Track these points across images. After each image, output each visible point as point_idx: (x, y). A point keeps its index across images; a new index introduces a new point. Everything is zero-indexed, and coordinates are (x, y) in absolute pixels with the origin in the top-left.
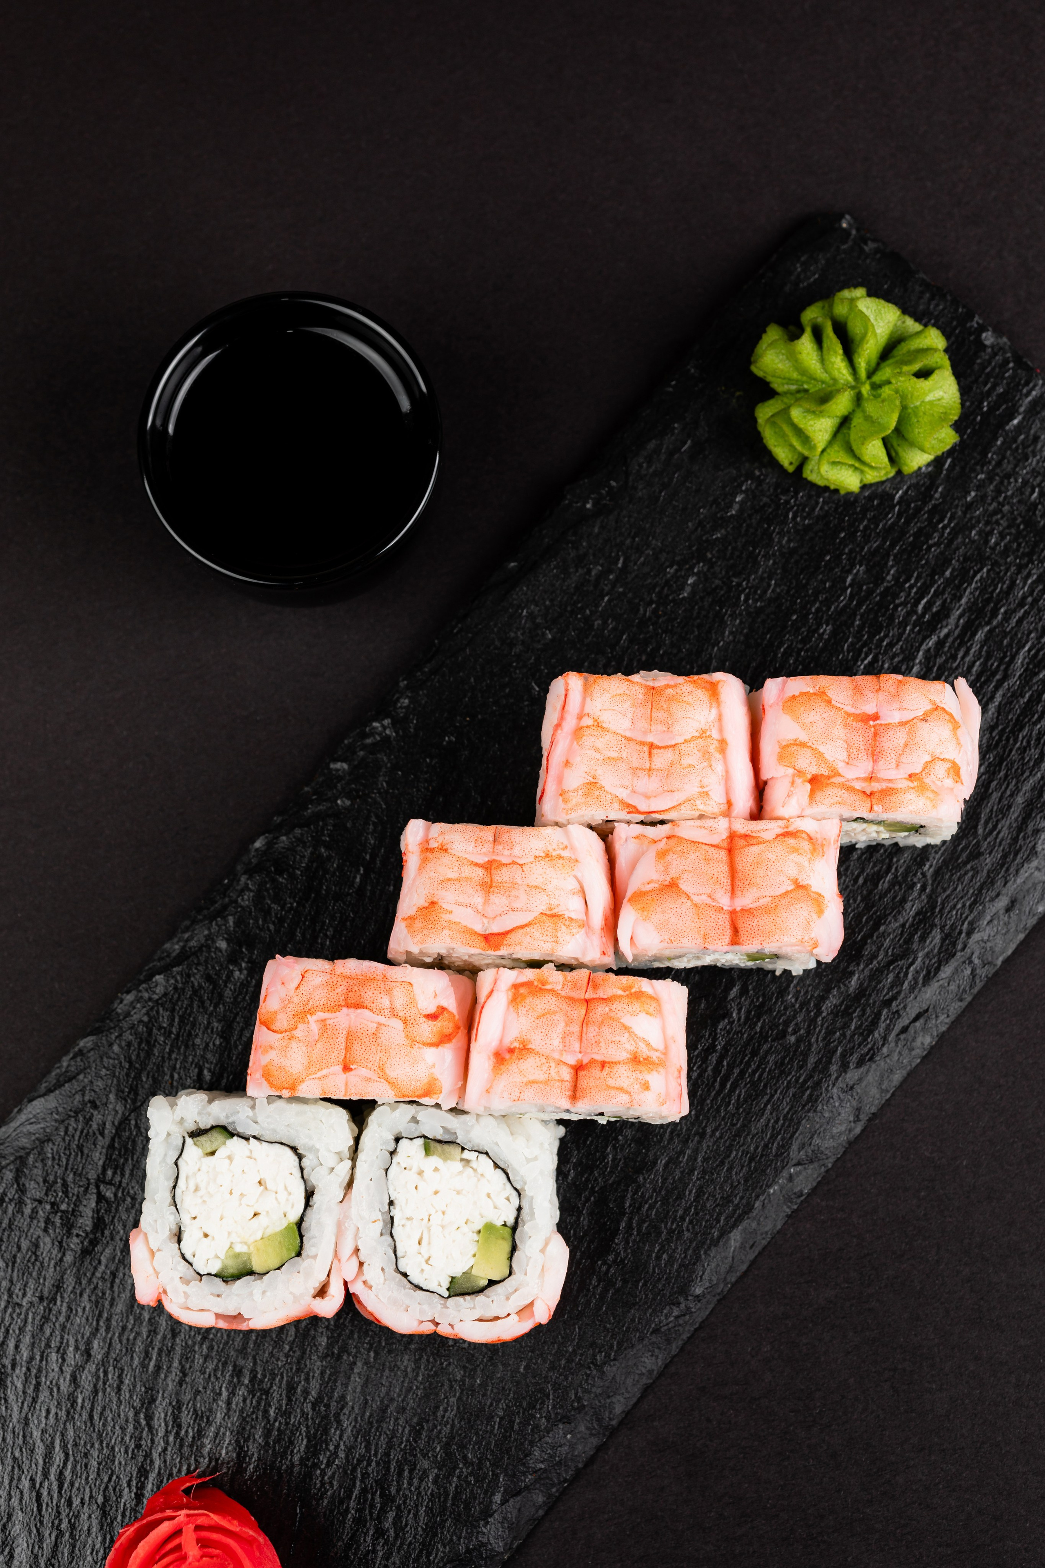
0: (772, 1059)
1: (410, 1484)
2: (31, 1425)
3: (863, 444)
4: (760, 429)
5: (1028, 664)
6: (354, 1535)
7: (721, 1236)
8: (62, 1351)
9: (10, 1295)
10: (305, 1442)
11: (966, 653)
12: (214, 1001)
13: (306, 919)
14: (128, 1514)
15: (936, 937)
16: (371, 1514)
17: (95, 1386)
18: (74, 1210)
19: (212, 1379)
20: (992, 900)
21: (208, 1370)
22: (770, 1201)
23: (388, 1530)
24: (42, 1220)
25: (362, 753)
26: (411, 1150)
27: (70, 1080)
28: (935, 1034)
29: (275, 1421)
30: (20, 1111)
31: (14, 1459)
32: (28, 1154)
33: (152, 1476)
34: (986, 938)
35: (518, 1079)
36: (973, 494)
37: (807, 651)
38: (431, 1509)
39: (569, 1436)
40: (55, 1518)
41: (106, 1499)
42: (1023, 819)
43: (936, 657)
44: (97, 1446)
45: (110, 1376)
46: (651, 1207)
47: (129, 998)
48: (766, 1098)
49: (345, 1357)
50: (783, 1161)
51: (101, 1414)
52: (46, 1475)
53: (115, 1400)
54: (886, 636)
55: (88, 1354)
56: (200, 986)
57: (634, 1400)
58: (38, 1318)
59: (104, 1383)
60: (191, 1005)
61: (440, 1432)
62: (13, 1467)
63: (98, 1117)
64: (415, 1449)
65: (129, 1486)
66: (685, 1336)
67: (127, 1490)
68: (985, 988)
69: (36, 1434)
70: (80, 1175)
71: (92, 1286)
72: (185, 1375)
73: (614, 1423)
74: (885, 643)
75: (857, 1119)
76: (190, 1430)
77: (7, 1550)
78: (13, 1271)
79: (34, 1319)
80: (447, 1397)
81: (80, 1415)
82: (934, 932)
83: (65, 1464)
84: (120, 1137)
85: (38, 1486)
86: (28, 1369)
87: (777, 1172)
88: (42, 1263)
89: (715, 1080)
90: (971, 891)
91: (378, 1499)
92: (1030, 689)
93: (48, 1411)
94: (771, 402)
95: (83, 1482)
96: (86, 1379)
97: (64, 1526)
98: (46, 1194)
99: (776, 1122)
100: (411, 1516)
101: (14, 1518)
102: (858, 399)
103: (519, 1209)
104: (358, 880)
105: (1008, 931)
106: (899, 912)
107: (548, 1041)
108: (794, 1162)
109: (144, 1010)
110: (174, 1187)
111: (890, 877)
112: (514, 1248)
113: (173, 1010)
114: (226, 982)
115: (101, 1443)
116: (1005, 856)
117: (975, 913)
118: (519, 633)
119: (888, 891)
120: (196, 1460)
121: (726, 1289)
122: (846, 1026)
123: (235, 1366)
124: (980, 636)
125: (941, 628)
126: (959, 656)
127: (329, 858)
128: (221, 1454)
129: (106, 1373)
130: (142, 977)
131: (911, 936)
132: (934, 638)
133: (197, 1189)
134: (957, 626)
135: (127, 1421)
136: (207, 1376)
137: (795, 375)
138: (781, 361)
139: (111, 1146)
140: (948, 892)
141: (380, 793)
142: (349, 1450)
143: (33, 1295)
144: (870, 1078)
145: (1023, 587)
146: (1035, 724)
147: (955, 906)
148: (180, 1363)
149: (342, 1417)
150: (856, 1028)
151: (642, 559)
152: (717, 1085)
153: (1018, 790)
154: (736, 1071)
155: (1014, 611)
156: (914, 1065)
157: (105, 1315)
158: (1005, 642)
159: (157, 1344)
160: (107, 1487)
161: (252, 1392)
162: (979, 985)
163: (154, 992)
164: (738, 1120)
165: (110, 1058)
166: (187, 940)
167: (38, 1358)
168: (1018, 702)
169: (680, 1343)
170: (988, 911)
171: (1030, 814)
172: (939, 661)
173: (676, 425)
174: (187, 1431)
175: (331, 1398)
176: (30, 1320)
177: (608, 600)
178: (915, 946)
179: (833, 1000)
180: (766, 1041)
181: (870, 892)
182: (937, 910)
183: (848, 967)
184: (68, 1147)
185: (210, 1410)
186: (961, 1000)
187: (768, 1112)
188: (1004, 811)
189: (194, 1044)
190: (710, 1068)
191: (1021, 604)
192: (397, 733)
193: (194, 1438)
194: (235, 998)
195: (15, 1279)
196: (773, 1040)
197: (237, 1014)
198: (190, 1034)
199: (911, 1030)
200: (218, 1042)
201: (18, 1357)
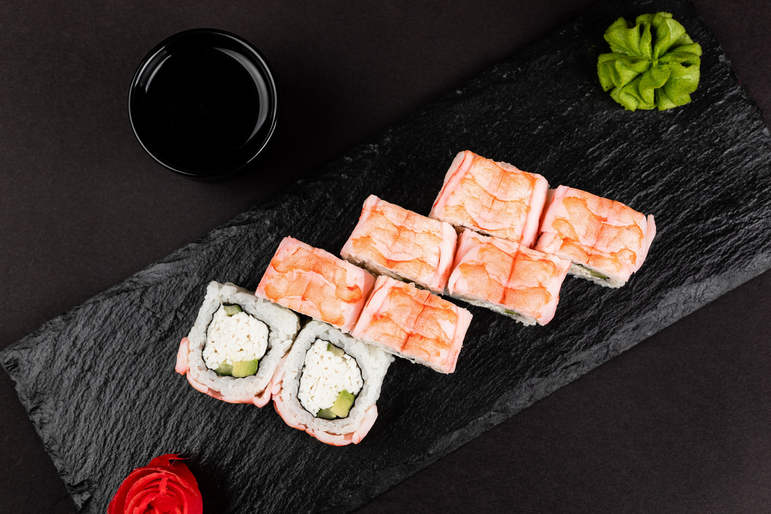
0: (500, 360)
1: (272, 492)
2: (112, 407)
3: (645, 89)
4: (598, 66)
5: (685, 219)
6: (240, 506)
7: (449, 431)
8: (136, 379)
9: (122, 347)
10: (231, 457)
11: (657, 204)
12: (256, 247)
13: (309, 224)
14: (143, 461)
15: (596, 330)
16: (250, 499)
17: (146, 400)
18: (162, 319)
19: (200, 415)
20: (628, 322)
21: (199, 411)
22: (477, 423)
23: (255, 509)
24: (146, 318)
25: (360, 156)
26: (321, 345)
27: (179, 260)
28: (580, 374)
29: (221, 443)
30: (152, 266)
31: (100, 420)
32: (150, 287)
33: (159, 448)
34: (619, 339)
35: (380, 330)
36: (688, 130)
37: (582, 178)
38: (278, 506)
39: (350, 496)
40: (110, 452)
41: (135, 451)
42: (656, 290)
43: (642, 201)
44: (139, 426)
45: (154, 398)
46: (422, 408)
47: (218, 232)
48: (492, 377)
49: (262, 426)
50: (489, 408)
51: (145, 413)
52: (112, 431)
53: (153, 409)
54: (622, 183)
55: (148, 385)
56: (252, 238)
57: (385, 490)
58: (131, 361)
59: (151, 400)
60: (244, 245)
61: (293, 474)
62: (98, 423)
63: (186, 281)
64: (279, 478)
65: (147, 449)
66: (418, 470)
67: (145, 451)
68: (610, 361)
69: (113, 412)
70: (170, 304)
71: (159, 355)
72: (188, 409)
73: (373, 497)
74: (620, 187)
75: (530, 400)
76: (182, 434)
77: (84, 458)
78: (126, 336)
79: (129, 361)
80: (301, 460)
81: (136, 411)
82: (595, 328)
83: (122, 429)
84: (193, 293)
85: (107, 435)
86: (119, 382)
87: (485, 412)
88: (140, 338)
89: (471, 361)
90: (620, 315)
91: (255, 494)
92: (681, 231)
93: (122, 404)
94: (608, 55)
95: (127, 440)
96: (143, 395)
97: (113, 456)
98: (152, 307)
99: (493, 389)
100: (268, 506)
101: (91, 445)
102: (650, 67)
103: (361, 389)
104: (339, 214)
105: (630, 339)
106: (583, 313)
107: (400, 318)
108: (494, 410)
109: (223, 240)
110: (209, 325)
111: (584, 296)
112: (353, 406)
113: (236, 244)
114: (263, 240)
115: (141, 426)
116: (641, 304)
117: (618, 325)
118: (452, 125)
119: (581, 302)
120: (180, 448)
121: (444, 456)
122: (540, 357)
123: (211, 413)
124: (667, 198)
125: (650, 188)
126: (654, 204)
127: (329, 199)
128: (192, 449)
129: (153, 396)
130: (227, 225)
131: (585, 326)
132: (645, 192)
133: (218, 329)
134: (657, 190)
135: (155, 420)
136: (197, 413)
137: (624, 46)
138: (620, 36)
139: (188, 296)
140: (609, 312)
141: (362, 178)
142: (250, 468)
143: (132, 350)
144: (543, 384)
145: (695, 182)
146: (678, 248)
147: (610, 319)
148: (188, 403)
149: (252, 452)
150: (544, 359)
151: (521, 110)
152: (471, 363)
153: (658, 275)
154: (482, 360)
155: (687, 192)
156: (565, 385)
157: (161, 370)
158: (677, 205)
159: (180, 391)
160: (137, 446)
161: (215, 427)
162: (608, 359)
163: (230, 233)
164: (475, 382)
165: (200, 256)
166: (253, 215)
167: (125, 379)
168: (673, 235)
169: (415, 472)
170: (624, 327)
171: (660, 289)
172: (643, 203)
173: (559, 51)
174: (180, 434)
175: (249, 442)
176: (127, 361)
177: (499, 124)
178: (585, 331)
179: (538, 343)
180: (501, 351)
181: (573, 300)
182: (601, 318)
183: (550, 330)
184: (168, 290)
185: (194, 428)
186: (597, 363)
187: (490, 383)
188: (648, 283)
189: (240, 263)
190: (470, 354)
191: (692, 190)
192: (380, 152)
193: (183, 438)
194: (266, 249)
195: (126, 340)
196: (504, 352)
197: (264, 256)
198: (240, 258)
199: (569, 369)
200: (251, 266)
201: (116, 375)
